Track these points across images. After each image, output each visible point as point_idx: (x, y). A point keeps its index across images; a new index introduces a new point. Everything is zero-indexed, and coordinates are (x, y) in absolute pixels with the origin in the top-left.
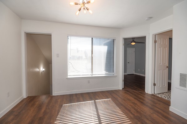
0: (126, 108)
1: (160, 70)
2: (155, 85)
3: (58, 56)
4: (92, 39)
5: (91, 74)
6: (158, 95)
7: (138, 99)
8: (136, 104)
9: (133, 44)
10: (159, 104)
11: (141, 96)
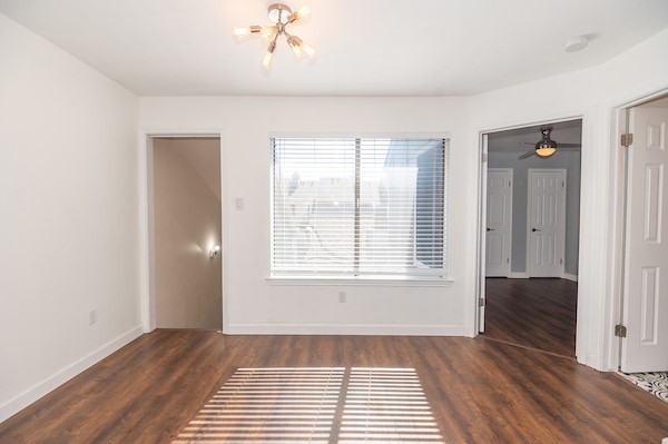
0: (455, 415)
1: (655, 267)
2: (620, 331)
3: (239, 204)
4: (358, 142)
5: (352, 270)
6: (634, 379)
7: (529, 385)
8: (507, 404)
9: (546, 151)
10: (621, 421)
11: (549, 375)
